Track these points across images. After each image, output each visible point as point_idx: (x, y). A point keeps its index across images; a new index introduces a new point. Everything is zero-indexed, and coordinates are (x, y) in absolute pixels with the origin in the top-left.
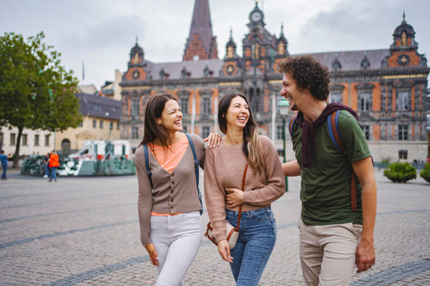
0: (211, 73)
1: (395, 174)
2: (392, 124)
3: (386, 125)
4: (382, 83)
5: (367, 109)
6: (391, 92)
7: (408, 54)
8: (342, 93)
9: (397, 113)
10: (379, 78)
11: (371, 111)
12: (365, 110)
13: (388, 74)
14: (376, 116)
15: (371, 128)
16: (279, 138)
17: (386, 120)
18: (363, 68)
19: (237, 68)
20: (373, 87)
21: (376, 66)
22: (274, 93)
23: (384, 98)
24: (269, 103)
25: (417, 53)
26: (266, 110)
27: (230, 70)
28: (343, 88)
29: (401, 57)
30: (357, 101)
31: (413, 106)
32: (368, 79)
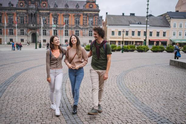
0: (12, 5)
1: (87, 49)
2: (87, 30)
3: (85, 30)
4: (83, 15)
5: (78, 24)
6: (86, 18)
7: (93, 4)
8: (69, 17)
9: (89, 26)
10: (82, 12)
11: (79, 25)
12: (77, 25)
13: (86, 11)
14: (81, 27)
15: (79, 31)
16: (44, 35)
17: (85, 29)
18: (76, 8)
19: (25, 4)
20: (80, 16)
21: (81, 8)
22: (41, 16)
23: (84, 20)
24: (40, 20)
25: (96, 4)
26: (38, 23)
27: (22, 4)
28: (69, 15)
29: (90, 5)
30: (74, 21)
31: (94, 24)
32: (78, 12)
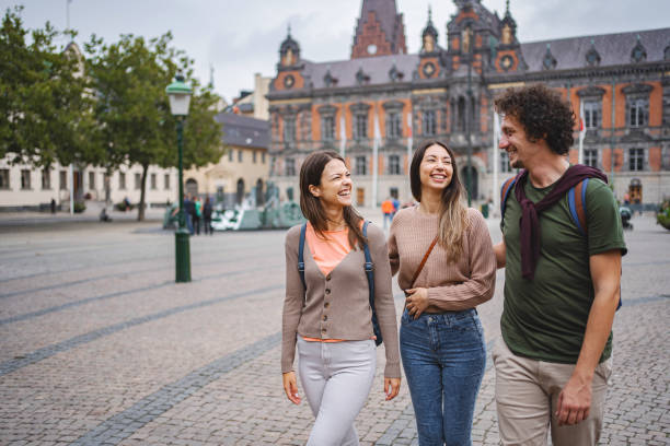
0: (401, 75)
4: (665, 83)
5: (641, 123)
8: (601, 99)
10: (660, 75)
11: (647, 126)
12: (637, 125)
14: (655, 135)
15: (646, 152)
16: (503, 170)
18: (634, 60)
19: (439, 68)
20: (651, 89)
21: (655, 56)
23: (669, 106)
24: (489, 118)
26: (484, 127)
27: (429, 70)
28: (604, 91)
30: (625, 111)
32: (642, 77)
